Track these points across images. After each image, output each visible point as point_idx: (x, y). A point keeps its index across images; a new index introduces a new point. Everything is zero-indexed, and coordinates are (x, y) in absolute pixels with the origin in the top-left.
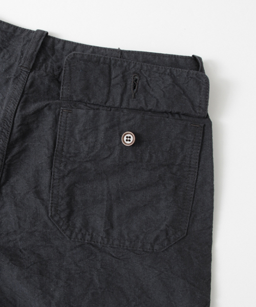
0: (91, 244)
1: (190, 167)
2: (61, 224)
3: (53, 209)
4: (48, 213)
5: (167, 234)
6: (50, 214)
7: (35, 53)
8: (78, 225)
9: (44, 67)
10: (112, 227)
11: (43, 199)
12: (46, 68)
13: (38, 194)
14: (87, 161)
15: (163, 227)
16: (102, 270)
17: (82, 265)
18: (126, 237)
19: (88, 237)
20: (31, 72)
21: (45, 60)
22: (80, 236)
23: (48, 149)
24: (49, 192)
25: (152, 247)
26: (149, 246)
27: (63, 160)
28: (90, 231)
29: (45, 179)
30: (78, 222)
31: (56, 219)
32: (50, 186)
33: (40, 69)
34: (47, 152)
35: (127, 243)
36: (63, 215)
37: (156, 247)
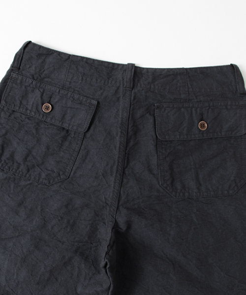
0: (189, 198)
1: (241, 138)
2: (168, 188)
3: (162, 180)
4: (159, 183)
5: (235, 183)
6: (160, 183)
7: (132, 77)
8: (179, 187)
9: (139, 85)
10: (200, 185)
11: (154, 174)
12: (141, 86)
13: (150, 171)
14: (178, 145)
15: (232, 178)
16: (198, 213)
17: (184, 212)
18: (211, 189)
19: (187, 194)
20: (132, 90)
21: (138, 81)
22: (181, 194)
23: (153, 140)
24: (158, 169)
25: (228, 192)
26: (226, 192)
27: (163, 146)
28: (187, 190)
29: (154, 161)
30: (179, 186)
31: (165, 185)
32: (158, 165)
33: (137, 87)
34: (153, 143)
35: (212, 193)
36: (169, 183)
37: (231, 192)
